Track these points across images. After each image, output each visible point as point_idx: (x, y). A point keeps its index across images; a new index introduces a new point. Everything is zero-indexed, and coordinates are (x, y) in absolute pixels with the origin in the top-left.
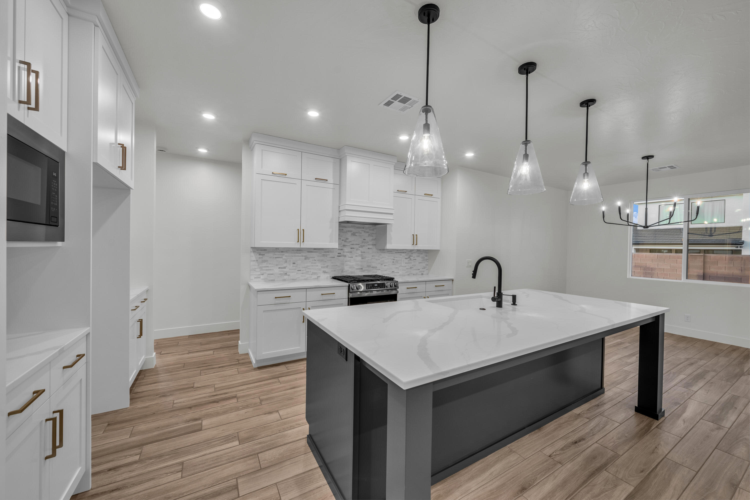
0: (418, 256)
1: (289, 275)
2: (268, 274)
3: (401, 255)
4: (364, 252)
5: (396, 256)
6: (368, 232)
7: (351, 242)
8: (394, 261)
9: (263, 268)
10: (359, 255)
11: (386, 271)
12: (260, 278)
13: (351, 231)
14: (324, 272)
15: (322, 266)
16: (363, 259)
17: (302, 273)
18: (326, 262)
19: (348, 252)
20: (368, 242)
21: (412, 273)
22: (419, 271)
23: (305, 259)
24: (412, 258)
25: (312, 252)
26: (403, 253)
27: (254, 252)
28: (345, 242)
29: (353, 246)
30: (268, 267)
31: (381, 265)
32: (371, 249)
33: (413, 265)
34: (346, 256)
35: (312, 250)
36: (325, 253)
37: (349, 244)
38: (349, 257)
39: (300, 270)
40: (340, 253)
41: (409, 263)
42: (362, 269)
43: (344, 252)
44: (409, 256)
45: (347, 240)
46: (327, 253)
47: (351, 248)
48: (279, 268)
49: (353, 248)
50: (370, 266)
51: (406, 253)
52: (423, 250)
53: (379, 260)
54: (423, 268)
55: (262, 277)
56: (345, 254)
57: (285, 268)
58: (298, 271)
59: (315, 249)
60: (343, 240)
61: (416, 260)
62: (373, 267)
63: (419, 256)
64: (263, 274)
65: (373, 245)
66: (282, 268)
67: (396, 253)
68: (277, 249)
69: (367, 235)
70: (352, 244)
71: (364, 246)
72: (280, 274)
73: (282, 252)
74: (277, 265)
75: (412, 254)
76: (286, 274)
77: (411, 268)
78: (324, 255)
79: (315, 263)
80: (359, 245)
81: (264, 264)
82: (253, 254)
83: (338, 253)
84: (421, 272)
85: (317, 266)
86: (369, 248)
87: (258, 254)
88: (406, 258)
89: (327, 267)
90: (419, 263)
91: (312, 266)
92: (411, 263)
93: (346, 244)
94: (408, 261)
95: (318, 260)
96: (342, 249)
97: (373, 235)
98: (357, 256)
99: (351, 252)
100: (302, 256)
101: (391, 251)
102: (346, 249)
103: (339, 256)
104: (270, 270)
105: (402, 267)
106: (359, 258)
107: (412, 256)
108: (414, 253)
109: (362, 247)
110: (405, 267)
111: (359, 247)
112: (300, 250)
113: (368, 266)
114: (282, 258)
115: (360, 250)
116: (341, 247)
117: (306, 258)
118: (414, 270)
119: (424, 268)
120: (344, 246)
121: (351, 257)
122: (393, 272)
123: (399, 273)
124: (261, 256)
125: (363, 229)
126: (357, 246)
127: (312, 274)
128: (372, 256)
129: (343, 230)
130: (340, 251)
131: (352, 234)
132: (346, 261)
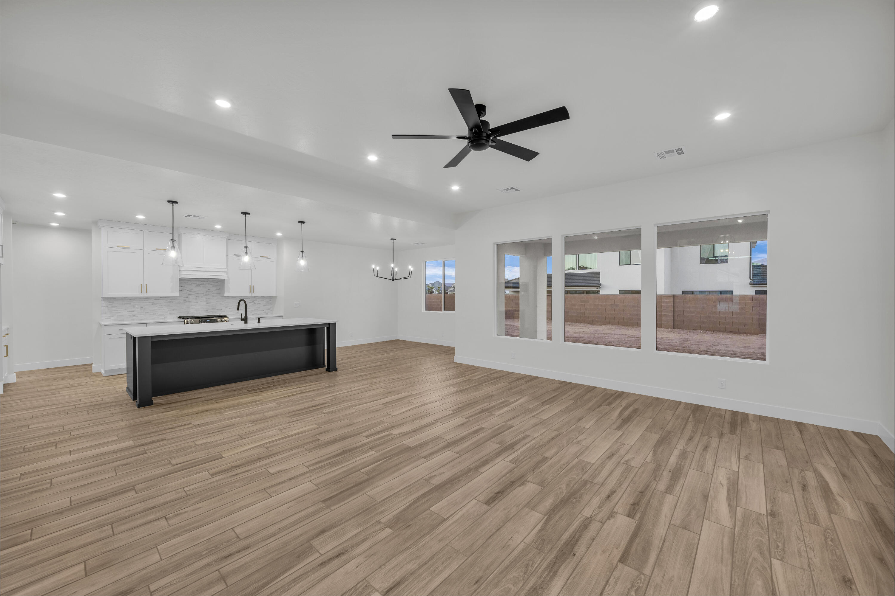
1: (137, 316)
2: (118, 316)
4: (209, 299)
6: (212, 284)
7: (196, 291)
9: (113, 312)
10: (204, 301)
12: (110, 318)
13: (196, 284)
14: (171, 314)
15: (169, 309)
16: (208, 303)
17: (150, 315)
18: (172, 306)
19: (193, 299)
20: (212, 291)
22: (264, 311)
24: (256, 302)
25: (158, 299)
27: (104, 300)
28: (190, 291)
29: (197, 295)
30: (117, 311)
31: (226, 307)
32: (215, 296)
33: (257, 308)
34: (191, 302)
35: (159, 298)
36: (170, 300)
38: (194, 303)
39: (148, 313)
40: (186, 300)
41: (253, 306)
42: (207, 311)
43: (189, 299)
44: (253, 301)
46: (173, 300)
48: (128, 311)
49: (198, 296)
50: (215, 309)
52: (267, 296)
53: (224, 304)
54: (267, 310)
55: (112, 318)
56: (190, 300)
57: (133, 311)
58: (146, 313)
60: (188, 290)
61: (260, 303)
62: (217, 309)
63: (263, 301)
64: (113, 316)
65: (217, 293)
66: (130, 311)
68: (125, 298)
69: (212, 286)
70: (197, 293)
71: (208, 294)
72: (129, 316)
73: (130, 300)
74: (126, 309)
75: (256, 299)
76: (135, 315)
77: (255, 310)
78: (170, 301)
79: (162, 307)
80: (204, 293)
81: (114, 309)
82: (103, 302)
83: (184, 300)
84: (266, 312)
86: (213, 296)
87: (108, 302)
89: (173, 310)
90: (263, 306)
91: (159, 309)
92: (255, 306)
93: (190, 293)
94: (252, 304)
96: (187, 297)
97: (217, 286)
98: (201, 302)
99: (196, 299)
100: (150, 302)
101: (235, 298)
102: (190, 297)
103: (185, 302)
104: (120, 313)
106: (204, 303)
107: (256, 301)
108: (258, 298)
109: (206, 295)
111: (204, 295)
112: (147, 299)
113: (213, 309)
114: (130, 304)
115: (204, 297)
116: (187, 295)
117: (153, 304)
118: (258, 311)
119: (269, 309)
120: (189, 294)
121: (196, 303)
124: (111, 303)
125: (207, 282)
127: (159, 315)
128: (217, 301)
129: (187, 283)
130: (185, 299)
131: (197, 286)
132: (191, 306)
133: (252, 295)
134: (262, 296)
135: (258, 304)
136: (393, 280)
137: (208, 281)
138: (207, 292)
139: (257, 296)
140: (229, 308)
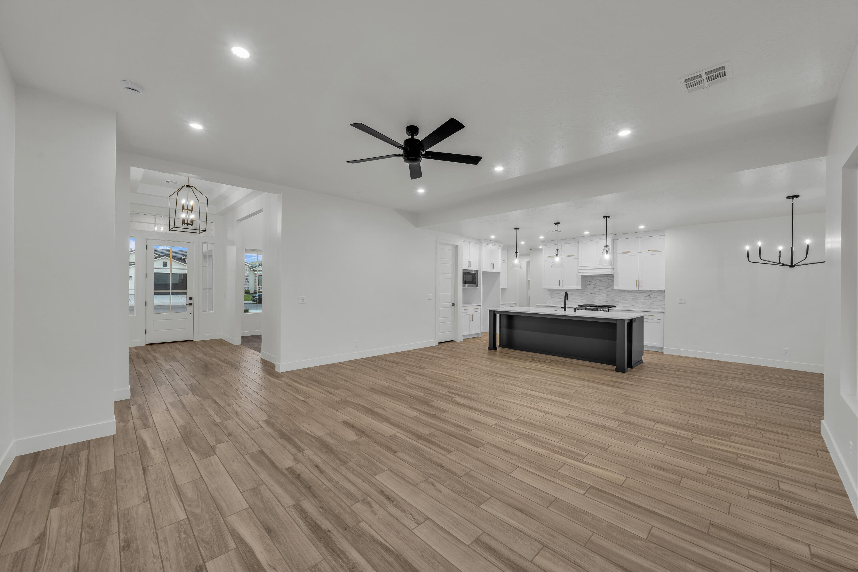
0: (658, 295)
3: (640, 294)
4: (608, 292)
5: (636, 295)
7: (598, 285)
8: (633, 298)
10: (605, 293)
11: (627, 304)
13: (599, 279)
15: (581, 299)
16: (607, 295)
18: (583, 296)
19: (597, 291)
20: (611, 285)
21: (652, 308)
22: (661, 306)
23: (572, 295)
24: (652, 296)
26: (643, 292)
28: (595, 285)
29: (600, 288)
30: (554, 298)
31: (622, 300)
33: (653, 302)
34: (595, 294)
37: (597, 287)
41: (649, 300)
42: (607, 302)
45: (596, 285)
46: (584, 292)
47: (599, 289)
49: (601, 289)
51: (645, 292)
53: (621, 297)
55: (552, 302)
59: (577, 289)
60: (593, 285)
61: (656, 298)
62: (615, 301)
63: (660, 295)
67: (635, 292)
71: (608, 288)
73: (560, 291)
74: (558, 297)
75: (652, 293)
77: (651, 304)
79: (577, 297)
80: (605, 287)
81: (553, 296)
82: (548, 292)
84: (663, 307)
85: (578, 298)
88: (645, 296)
89: (584, 299)
90: (660, 300)
91: (575, 298)
93: (595, 287)
94: (648, 298)
95: (579, 296)
96: (593, 290)
98: (603, 294)
99: (599, 291)
102: (596, 290)
103: (591, 294)
105: (642, 302)
106: (605, 295)
108: (654, 292)
109: (607, 288)
110: (645, 302)
111: (605, 289)
113: (611, 300)
118: (654, 305)
120: (594, 288)
121: (599, 294)
122: (633, 305)
123: (638, 306)
126: (604, 288)
128: (615, 294)
129: (593, 279)
130: (592, 291)
131: (600, 281)
132: (596, 297)
133: (639, 289)
134: (658, 291)
135: (654, 298)
136: (792, 266)
137: (608, 277)
138: (607, 286)
139: (653, 291)
140: (625, 301)
